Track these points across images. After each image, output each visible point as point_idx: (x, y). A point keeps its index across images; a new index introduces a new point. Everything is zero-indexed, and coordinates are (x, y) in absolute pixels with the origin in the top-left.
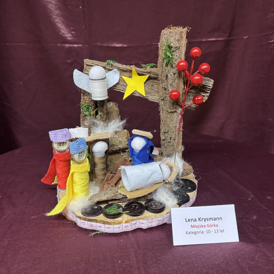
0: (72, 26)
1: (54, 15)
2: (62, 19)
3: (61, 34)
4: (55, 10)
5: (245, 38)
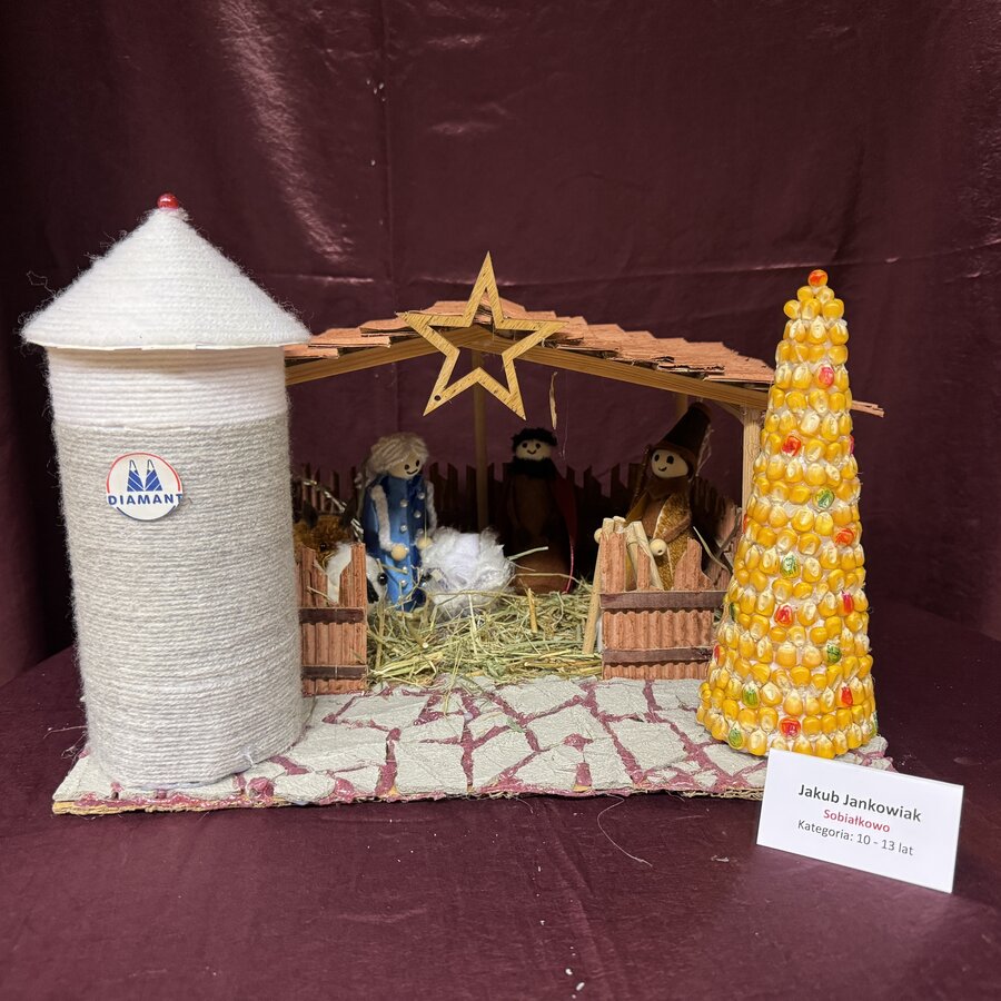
0: (345, 221)
1: (289, 184)
2: (313, 196)
3: (311, 243)
4: (293, 171)
5: (889, 260)
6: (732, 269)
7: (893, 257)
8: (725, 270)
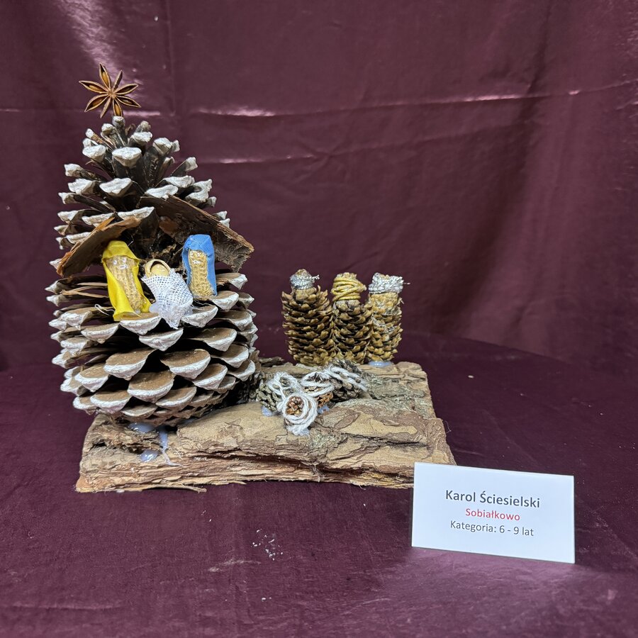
0: (135, 66)
1: (88, 36)
2: (109, 47)
4: (91, 26)
5: (572, 93)
6: (448, 101)
7: (575, 90)
8: (443, 101)
